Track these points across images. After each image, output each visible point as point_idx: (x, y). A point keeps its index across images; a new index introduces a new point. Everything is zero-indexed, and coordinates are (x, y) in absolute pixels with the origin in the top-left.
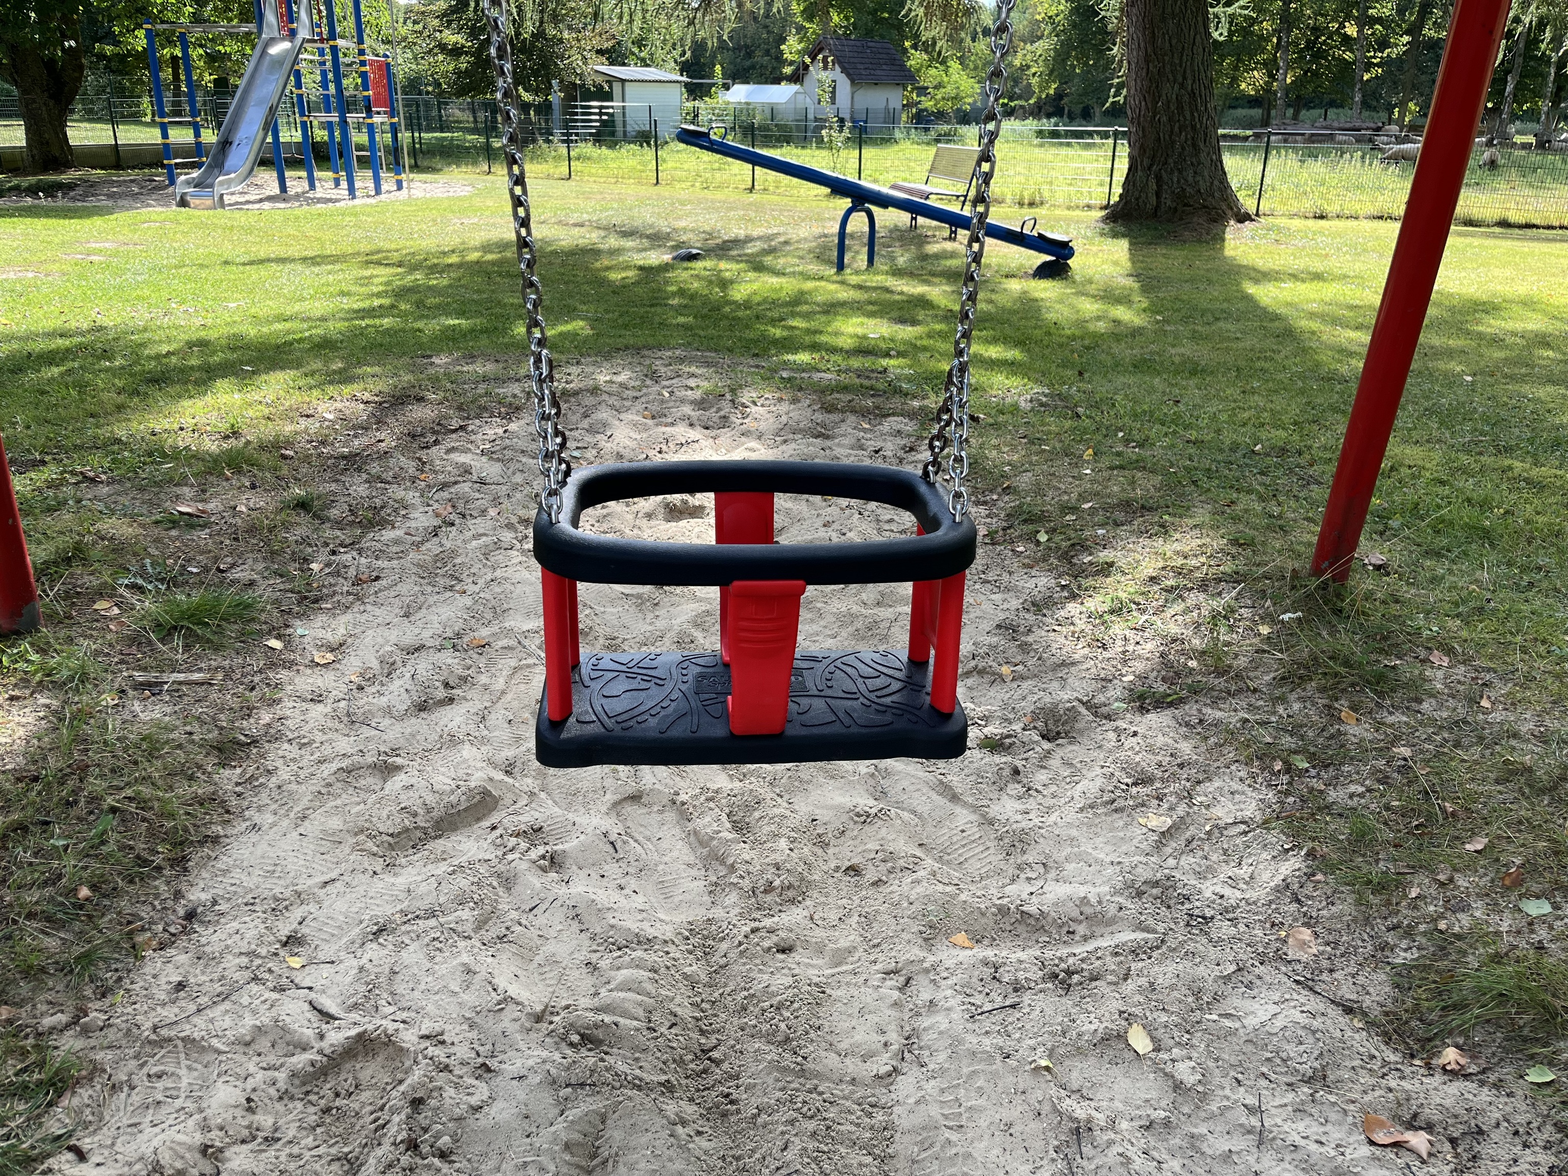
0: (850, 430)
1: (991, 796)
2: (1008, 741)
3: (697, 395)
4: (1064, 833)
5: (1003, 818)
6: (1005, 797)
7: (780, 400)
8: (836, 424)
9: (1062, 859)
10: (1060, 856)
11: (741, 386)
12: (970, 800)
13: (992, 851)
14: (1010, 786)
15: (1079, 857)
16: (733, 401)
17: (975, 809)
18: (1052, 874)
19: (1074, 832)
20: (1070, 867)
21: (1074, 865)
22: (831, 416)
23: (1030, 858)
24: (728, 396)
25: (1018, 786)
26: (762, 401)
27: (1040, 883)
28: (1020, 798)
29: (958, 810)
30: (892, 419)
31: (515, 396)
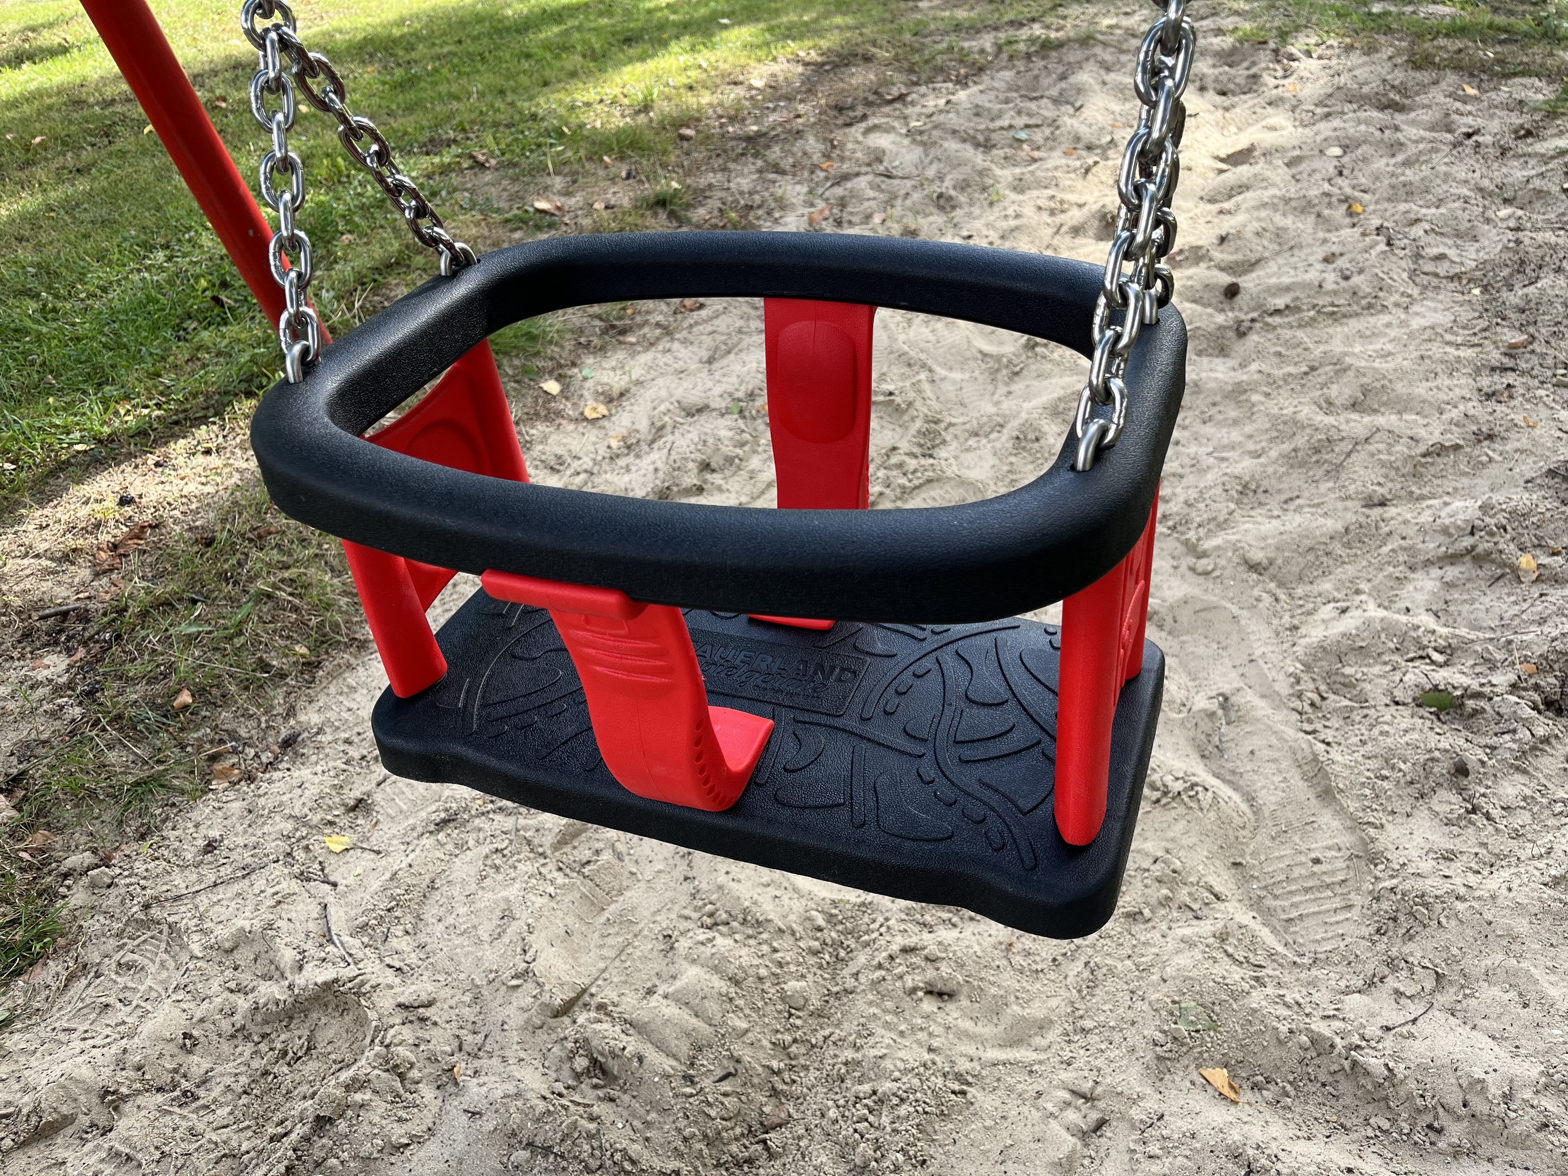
0: (1441, 99)
1: (1397, 805)
2: (1471, 704)
3: (1227, 42)
4: (1504, 921)
5: (1397, 859)
6: (1423, 813)
7: (1349, 48)
8: (1423, 88)
9: (1478, 972)
10: (1476, 965)
11: (1297, 28)
12: (1353, 806)
13: (1355, 914)
14: (1443, 794)
15: (1511, 981)
16: (1276, 51)
17: (1357, 825)
18: (1445, 998)
19: (1522, 925)
20: (1489, 993)
21: (1495, 991)
22: (1418, 75)
23: (1415, 951)
24: (1272, 45)
25: (1455, 798)
26: (1319, 51)
27: (1416, 1009)
28: (1449, 823)
29: (1327, 819)
30: (1517, 80)
31: (982, 51)
